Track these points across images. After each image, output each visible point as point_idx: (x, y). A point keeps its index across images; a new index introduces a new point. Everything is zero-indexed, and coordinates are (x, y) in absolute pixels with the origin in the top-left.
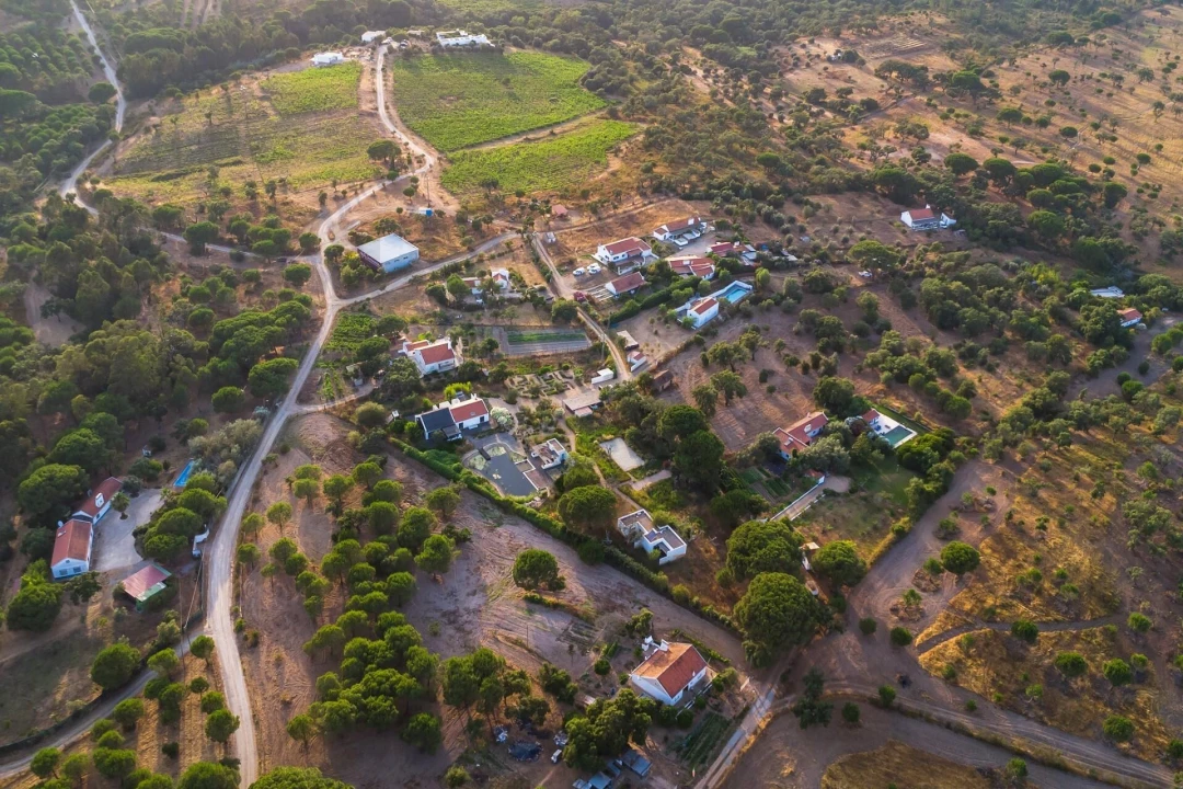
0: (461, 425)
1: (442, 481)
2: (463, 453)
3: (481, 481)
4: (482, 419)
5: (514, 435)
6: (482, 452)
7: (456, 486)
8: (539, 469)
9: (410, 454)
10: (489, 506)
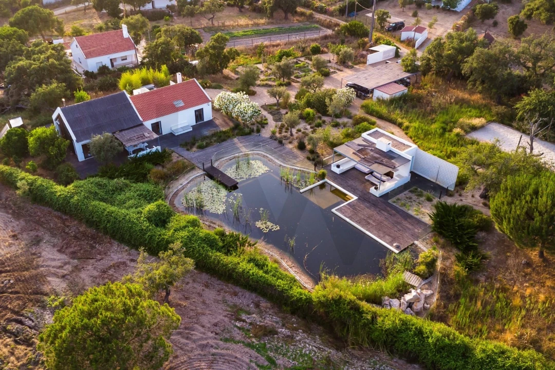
0: (156, 127)
1: (117, 254)
2: (168, 178)
3: (230, 245)
4: (199, 115)
5: (273, 137)
6: (212, 174)
7: (159, 270)
8: (365, 198)
9: (36, 196)
10: (270, 320)
